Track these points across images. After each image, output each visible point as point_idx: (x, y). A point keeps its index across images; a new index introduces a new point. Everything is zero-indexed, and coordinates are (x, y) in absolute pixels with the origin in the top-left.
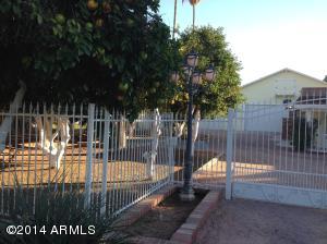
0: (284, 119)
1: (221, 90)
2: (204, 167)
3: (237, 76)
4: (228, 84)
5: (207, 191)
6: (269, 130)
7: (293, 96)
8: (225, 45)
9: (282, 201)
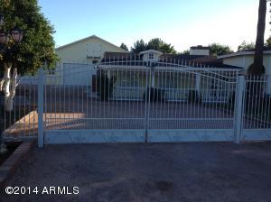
0: (93, 76)
1: (36, 50)
2: (22, 121)
3: (51, 38)
4: (43, 45)
5: (20, 143)
6: (83, 85)
7: (99, 58)
8: (38, 9)
9: (84, 142)
